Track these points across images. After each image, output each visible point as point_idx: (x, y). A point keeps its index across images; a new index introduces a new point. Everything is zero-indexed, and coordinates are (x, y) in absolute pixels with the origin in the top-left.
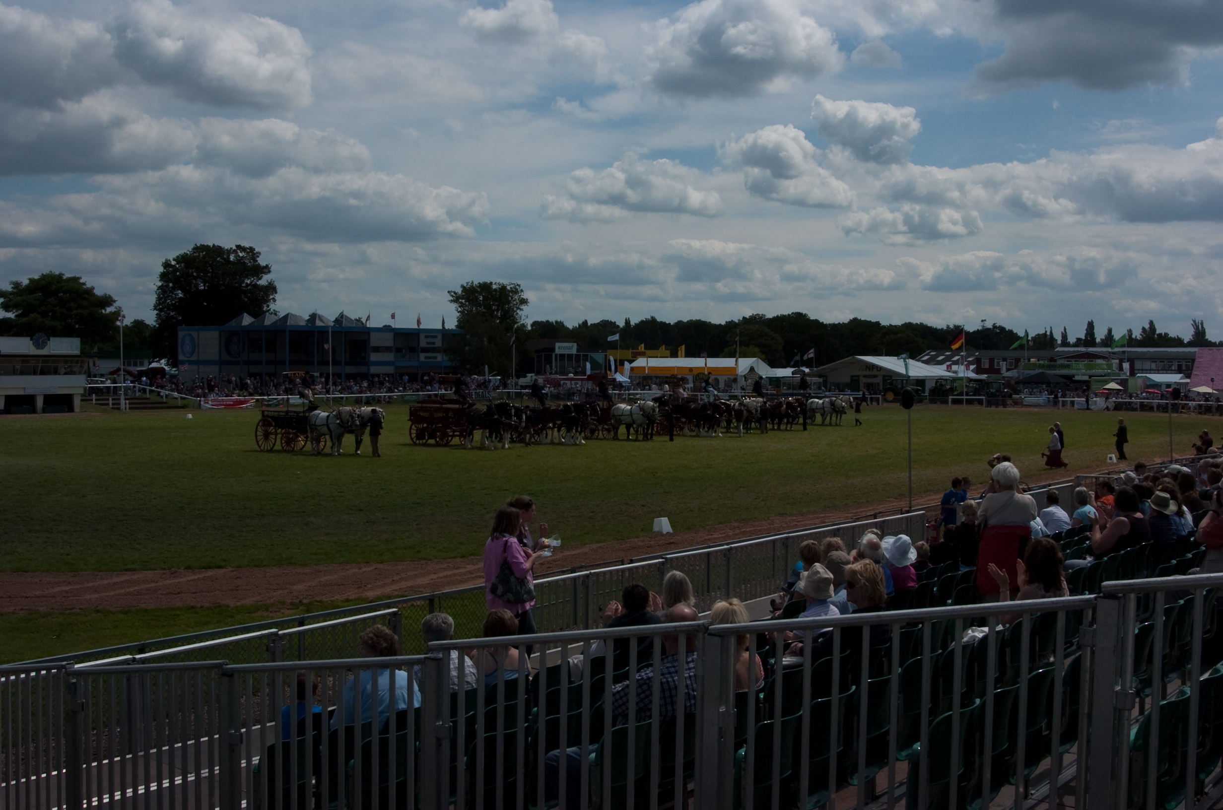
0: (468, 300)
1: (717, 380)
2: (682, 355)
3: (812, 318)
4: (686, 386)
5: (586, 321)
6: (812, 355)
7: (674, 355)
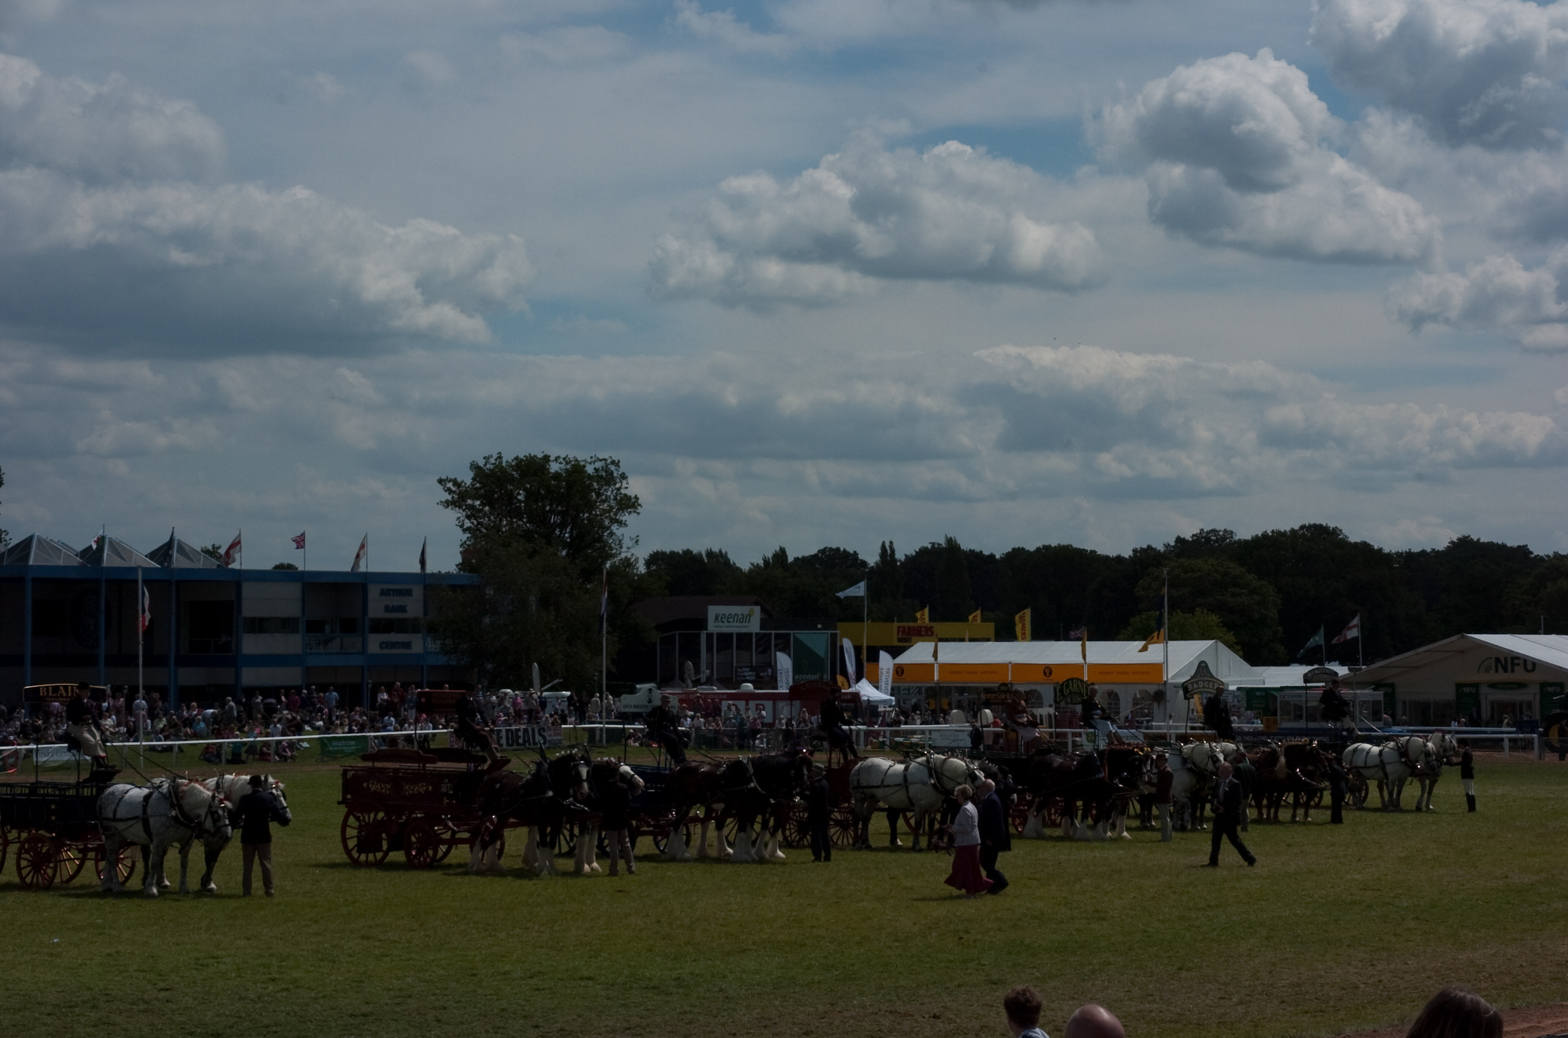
0: (488, 500)
1: (1113, 696)
2: (1024, 634)
3: (1353, 538)
4: (1038, 711)
5: (783, 551)
6: (1353, 633)
7: (1006, 633)
